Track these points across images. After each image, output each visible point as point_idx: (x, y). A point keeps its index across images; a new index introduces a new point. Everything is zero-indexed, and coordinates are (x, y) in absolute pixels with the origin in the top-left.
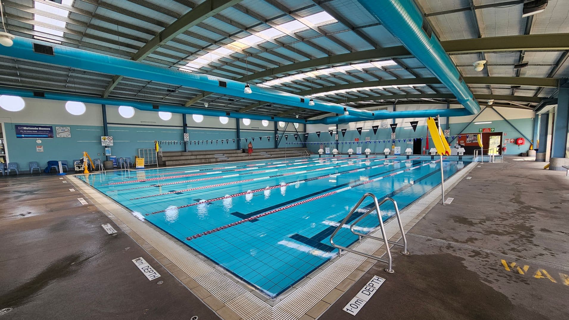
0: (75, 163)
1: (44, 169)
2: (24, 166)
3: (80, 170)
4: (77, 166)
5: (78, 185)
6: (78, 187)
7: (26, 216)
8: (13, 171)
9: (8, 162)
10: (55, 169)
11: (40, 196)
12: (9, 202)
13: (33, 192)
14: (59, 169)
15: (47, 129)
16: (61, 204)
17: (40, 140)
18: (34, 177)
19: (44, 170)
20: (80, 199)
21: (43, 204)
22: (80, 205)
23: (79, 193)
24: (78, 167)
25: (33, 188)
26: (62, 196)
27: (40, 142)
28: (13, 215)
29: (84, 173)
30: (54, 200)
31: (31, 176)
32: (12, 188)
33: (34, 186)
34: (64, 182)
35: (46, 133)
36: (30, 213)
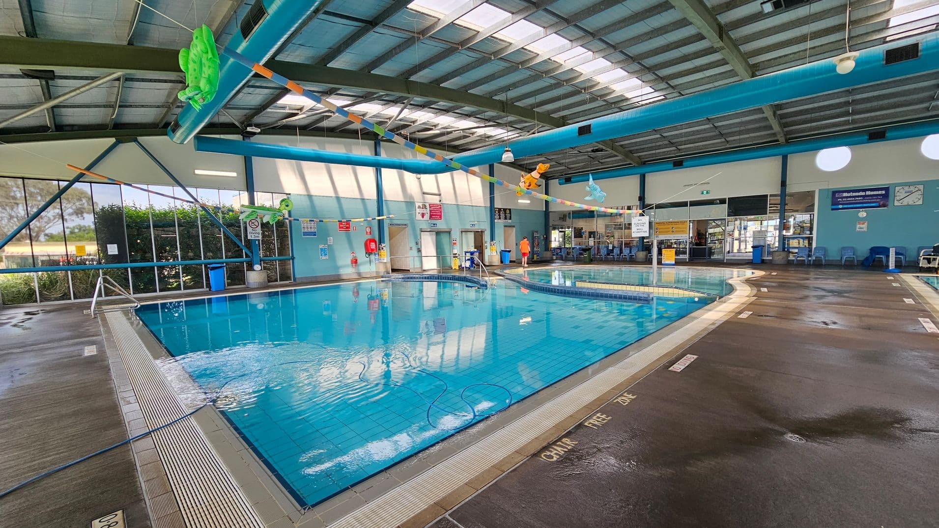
0: (923, 251)
1: (861, 259)
2: (834, 255)
3: (931, 265)
4: (924, 258)
5: (922, 294)
6: (920, 296)
7: (830, 327)
8: (817, 259)
9: (814, 245)
10: (880, 260)
11: (851, 301)
12: (809, 301)
13: (841, 293)
14: (888, 261)
15: (880, 192)
16: (886, 322)
17: (865, 211)
18: (844, 271)
19: (863, 261)
20: (922, 319)
21: (856, 315)
22: (922, 331)
23: (923, 308)
24: (926, 261)
25: (842, 287)
26: (888, 309)
27: (865, 214)
28: (814, 320)
29: (937, 273)
30: (873, 311)
31: (841, 269)
32: (814, 283)
33: (845, 284)
34: (894, 285)
35: (877, 199)
36: (835, 323)
